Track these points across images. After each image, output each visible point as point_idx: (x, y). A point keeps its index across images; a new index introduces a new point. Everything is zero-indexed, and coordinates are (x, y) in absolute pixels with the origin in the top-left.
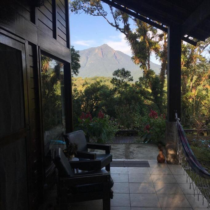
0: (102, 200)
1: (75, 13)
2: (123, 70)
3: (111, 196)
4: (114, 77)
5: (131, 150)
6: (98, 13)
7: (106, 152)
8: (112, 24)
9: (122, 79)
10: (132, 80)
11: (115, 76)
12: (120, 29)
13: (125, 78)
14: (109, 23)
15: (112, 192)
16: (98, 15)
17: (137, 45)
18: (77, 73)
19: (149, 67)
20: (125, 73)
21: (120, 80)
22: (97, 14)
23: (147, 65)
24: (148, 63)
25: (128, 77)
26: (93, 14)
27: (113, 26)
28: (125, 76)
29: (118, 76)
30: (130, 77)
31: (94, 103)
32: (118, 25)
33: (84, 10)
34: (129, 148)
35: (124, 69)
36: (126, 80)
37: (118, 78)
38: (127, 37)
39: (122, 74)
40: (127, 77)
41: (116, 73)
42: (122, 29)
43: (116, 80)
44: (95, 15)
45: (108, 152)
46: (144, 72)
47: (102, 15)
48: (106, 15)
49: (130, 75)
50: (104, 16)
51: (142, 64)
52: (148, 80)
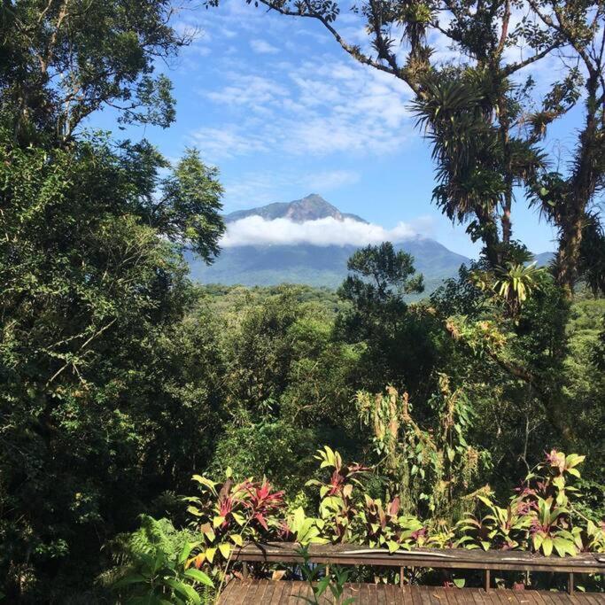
2: (388, 249)
4: (352, 273)
9: (381, 282)
10: (420, 289)
11: (356, 273)
13: (393, 281)
18: (211, 256)
19: (507, 233)
21: (371, 288)
25: (405, 277)
28: (391, 271)
29: (367, 273)
30: (410, 277)
35: (391, 248)
36: (394, 288)
37: (368, 280)
39: (382, 265)
40: (400, 275)
41: (360, 261)
43: (359, 285)
46: (484, 251)
47: (318, 16)
48: (334, 17)
49: (412, 271)
50: (325, 22)
51: (477, 219)
52: (505, 286)
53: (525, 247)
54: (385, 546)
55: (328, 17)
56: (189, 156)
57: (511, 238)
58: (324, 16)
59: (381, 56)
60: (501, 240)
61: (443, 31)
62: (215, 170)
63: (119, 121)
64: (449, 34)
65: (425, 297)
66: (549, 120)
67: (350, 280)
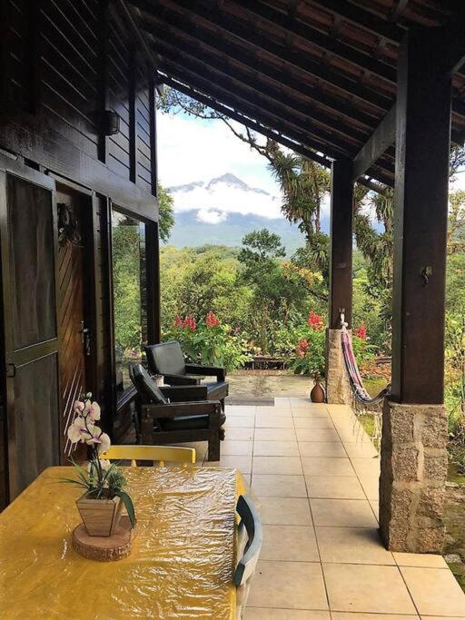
0: (207, 442)
1: (163, 111)
2: (265, 233)
3: (222, 437)
4: (245, 247)
5: (267, 385)
6: (211, 114)
7: (218, 380)
8: (241, 137)
9: (262, 251)
10: (284, 254)
11: (248, 246)
12: (258, 148)
13: (269, 250)
14: (236, 134)
15: (223, 431)
16: (212, 117)
17: (294, 183)
19: (318, 228)
20: (267, 240)
21: (257, 255)
22: (210, 116)
23: (314, 223)
24: (315, 218)
25: (275, 248)
26: (201, 114)
27: (244, 140)
28: (267, 244)
29: (254, 246)
30: (278, 248)
31: (203, 303)
32: (254, 140)
33: (183, 107)
34: (263, 382)
35: (267, 231)
36: (269, 254)
37: (255, 250)
38: (272, 164)
39: (262, 241)
40: (273, 247)
41: (249, 240)
42: (263, 148)
43: (250, 253)
44: (205, 117)
45: (221, 379)
46: (307, 237)
47: (222, 118)
50: (224, 120)
51: (303, 221)
52: (316, 255)
57: (320, 231)
60: (316, 232)
67: (244, 250)
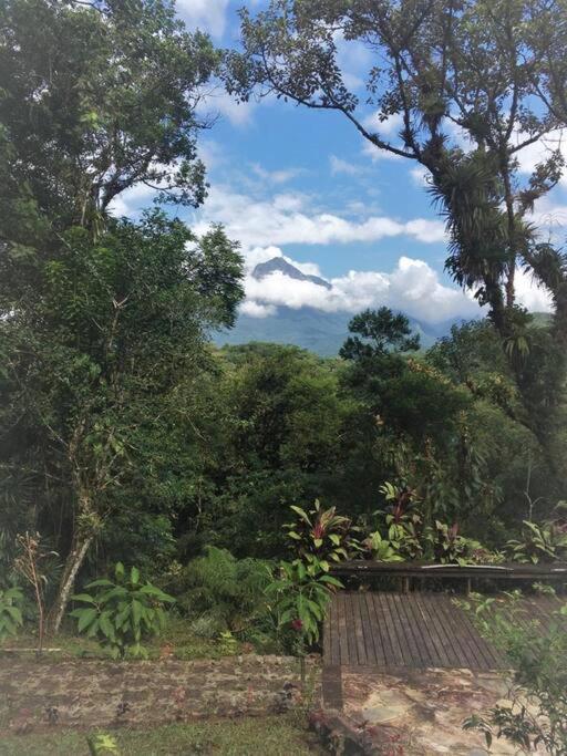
1: (239, 97)
2: (385, 313)
4: (352, 335)
6: (324, 99)
8: (374, 139)
9: (379, 342)
10: (416, 347)
11: (357, 335)
14: (365, 134)
16: (325, 106)
19: (511, 298)
20: (389, 325)
21: (369, 348)
22: (321, 103)
25: (402, 336)
26: (306, 100)
27: (381, 145)
28: (388, 332)
29: (366, 335)
30: (406, 337)
33: (275, 85)
36: (390, 348)
37: (366, 341)
38: (438, 182)
39: (380, 327)
40: (397, 335)
41: (359, 325)
43: (359, 345)
44: (313, 105)
46: (490, 313)
47: (340, 107)
48: (353, 107)
49: (407, 332)
50: (345, 111)
51: (484, 286)
52: (511, 345)
53: (526, 310)
54: (455, 562)
55: (348, 108)
56: (213, 231)
57: (515, 302)
58: (345, 107)
59: (406, 145)
60: (505, 304)
61: (454, 120)
62: (237, 243)
63: (155, 201)
64: (459, 122)
65: (419, 355)
66: (537, 197)
67: (350, 340)
